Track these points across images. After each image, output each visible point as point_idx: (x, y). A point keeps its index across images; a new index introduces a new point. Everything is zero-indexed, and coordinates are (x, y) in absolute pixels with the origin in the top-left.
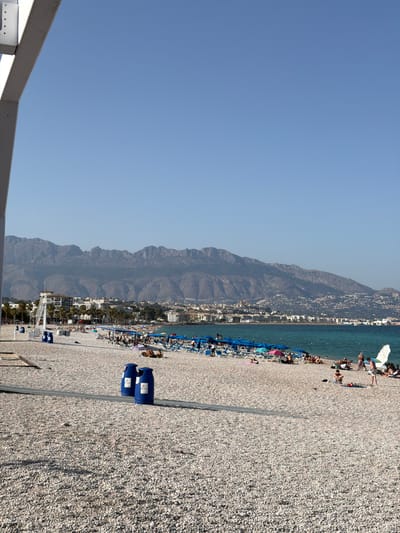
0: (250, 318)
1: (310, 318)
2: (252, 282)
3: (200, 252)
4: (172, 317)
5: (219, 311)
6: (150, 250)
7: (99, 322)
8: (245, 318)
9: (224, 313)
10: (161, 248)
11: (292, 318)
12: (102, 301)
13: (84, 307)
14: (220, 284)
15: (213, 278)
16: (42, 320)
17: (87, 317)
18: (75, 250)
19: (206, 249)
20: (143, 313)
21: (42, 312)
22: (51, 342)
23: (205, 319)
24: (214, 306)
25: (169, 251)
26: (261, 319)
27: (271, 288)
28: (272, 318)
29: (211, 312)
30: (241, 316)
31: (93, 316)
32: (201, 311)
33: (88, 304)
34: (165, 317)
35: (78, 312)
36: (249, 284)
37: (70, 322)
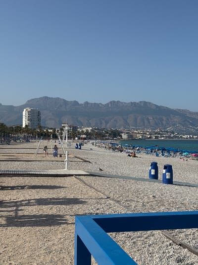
0: (164, 137)
1: (195, 137)
2: (164, 118)
3: (138, 103)
4: (124, 136)
5: (148, 133)
6: (113, 103)
7: (90, 139)
8: (161, 137)
9: (150, 134)
10: (118, 101)
11: (185, 136)
12: (91, 128)
13: (83, 131)
14: (148, 119)
15: (144, 116)
16: (65, 137)
17: (84, 136)
18: (76, 103)
19: (141, 102)
20: (110, 134)
21: (65, 133)
22: (80, 149)
23: (141, 137)
24: (145, 130)
25: (122, 103)
26: (169, 137)
27: (174, 121)
28: (175, 137)
29: (144, 134)
30: (159, 135)
31: (87, 136)
32: (138, 133)
33: (84, 130)
34: (121, 136)
35: (80, 134)
36: (163, 120)
37: (76, 138)
